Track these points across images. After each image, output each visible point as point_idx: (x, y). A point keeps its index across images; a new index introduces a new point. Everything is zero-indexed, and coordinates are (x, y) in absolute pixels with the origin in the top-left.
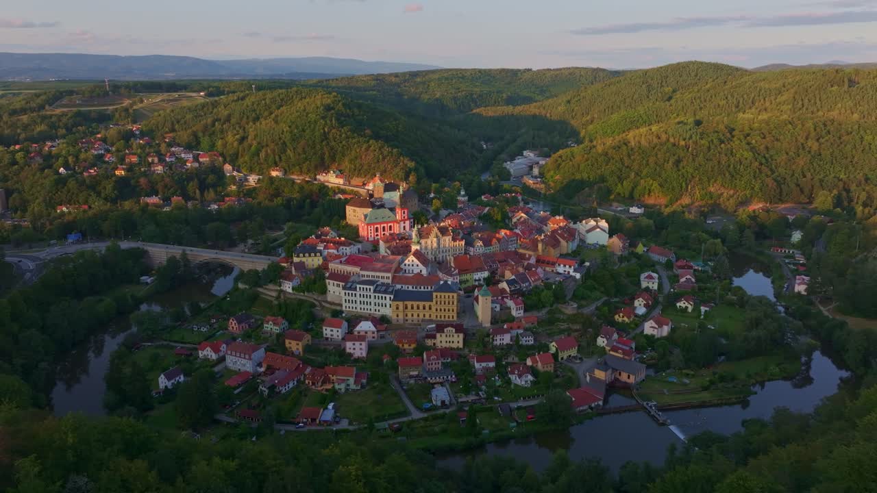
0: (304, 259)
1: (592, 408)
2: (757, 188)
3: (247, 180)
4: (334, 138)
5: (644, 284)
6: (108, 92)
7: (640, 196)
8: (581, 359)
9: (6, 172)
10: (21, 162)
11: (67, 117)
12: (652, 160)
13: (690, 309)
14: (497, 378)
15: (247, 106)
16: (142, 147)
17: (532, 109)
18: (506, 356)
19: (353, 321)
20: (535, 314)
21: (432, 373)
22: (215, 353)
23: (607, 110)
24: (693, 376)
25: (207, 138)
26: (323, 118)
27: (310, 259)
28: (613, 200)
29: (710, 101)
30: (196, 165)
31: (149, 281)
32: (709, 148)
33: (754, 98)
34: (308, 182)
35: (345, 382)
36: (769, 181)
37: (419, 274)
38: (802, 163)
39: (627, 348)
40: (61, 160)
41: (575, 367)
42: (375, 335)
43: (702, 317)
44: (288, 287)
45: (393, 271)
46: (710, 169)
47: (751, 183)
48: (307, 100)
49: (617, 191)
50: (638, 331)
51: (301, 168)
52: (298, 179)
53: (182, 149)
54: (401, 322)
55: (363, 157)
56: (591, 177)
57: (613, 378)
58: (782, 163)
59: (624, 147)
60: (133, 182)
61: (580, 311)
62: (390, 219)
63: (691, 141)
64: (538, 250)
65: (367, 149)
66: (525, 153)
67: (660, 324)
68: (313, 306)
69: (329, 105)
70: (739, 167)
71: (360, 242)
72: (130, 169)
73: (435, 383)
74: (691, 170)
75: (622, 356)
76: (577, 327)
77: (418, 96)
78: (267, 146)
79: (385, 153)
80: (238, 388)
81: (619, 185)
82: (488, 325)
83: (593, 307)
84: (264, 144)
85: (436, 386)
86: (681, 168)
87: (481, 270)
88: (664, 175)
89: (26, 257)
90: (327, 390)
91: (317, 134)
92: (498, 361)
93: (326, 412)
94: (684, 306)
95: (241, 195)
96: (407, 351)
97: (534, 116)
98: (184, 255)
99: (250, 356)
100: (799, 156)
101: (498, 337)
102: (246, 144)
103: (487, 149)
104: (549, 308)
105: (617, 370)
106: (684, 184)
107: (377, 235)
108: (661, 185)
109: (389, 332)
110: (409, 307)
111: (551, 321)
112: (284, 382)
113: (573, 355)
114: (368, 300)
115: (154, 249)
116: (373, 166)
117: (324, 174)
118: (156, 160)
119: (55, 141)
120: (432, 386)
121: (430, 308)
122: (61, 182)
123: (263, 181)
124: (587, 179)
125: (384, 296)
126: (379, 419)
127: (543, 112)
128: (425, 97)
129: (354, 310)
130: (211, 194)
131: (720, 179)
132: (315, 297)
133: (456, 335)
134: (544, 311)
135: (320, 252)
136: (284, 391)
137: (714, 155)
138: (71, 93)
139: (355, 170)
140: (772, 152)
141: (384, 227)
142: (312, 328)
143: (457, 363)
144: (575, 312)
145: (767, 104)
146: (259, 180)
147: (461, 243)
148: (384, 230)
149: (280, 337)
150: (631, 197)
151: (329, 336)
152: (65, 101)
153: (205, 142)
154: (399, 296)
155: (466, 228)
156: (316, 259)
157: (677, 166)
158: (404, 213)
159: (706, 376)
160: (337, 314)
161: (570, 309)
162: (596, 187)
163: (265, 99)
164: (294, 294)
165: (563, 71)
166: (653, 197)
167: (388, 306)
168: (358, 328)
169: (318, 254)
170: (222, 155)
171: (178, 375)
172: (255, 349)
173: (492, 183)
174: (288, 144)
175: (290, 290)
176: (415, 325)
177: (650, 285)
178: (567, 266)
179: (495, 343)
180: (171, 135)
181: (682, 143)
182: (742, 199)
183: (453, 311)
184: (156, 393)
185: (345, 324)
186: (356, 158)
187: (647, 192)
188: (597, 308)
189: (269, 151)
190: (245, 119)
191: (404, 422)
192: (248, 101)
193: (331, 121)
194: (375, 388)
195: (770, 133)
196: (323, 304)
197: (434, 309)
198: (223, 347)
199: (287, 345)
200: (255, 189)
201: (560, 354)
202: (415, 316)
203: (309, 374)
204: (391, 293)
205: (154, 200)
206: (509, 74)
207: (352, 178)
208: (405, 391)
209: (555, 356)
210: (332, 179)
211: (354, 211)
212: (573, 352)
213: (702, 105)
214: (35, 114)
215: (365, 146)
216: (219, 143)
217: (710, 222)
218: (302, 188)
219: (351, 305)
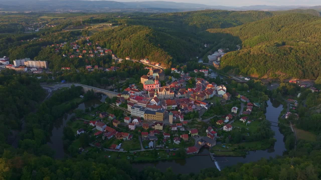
0: (124, 96)
1: (193, 153)
2: (295, 73)
3: (118, 61)
4: (147, 47)
5: (232, 111)
6: (81, 24)
7: (249, 74)
8: (199, 137)
9: (49, 55)
10: (53, 52)
11: (68, 34)
12: (256, 60)
13: (244, 122)
14: (170, 140)
15: (122, 33)
16: (88, 47)
17: (227, 30)
18: (175, 134)
19: (133, 118)
20: (187, 121)
21: (151, 137)
22: (94, 124)
23: (254, 34)
24: (231, 146)
25: (108, 44)
26: (145, 40)
27: (126, 96)
28: (240, 74)
29: (294, 32)
30: (103, 54)
31: (82, 97)
32: (279, 57)
33: (312, 32)
34: (137, 62)
35: (126, 137)
36: (300, 71)
37: (155, 105)
38: (316, 64)
39: (213, 135)
40: (64, 52)
41: (196, 139)
42: (138, 123)
43: (247, 125)
44: (118, 105)
45: (147, 104)
46: (277, 66)
47: (292, 71)
48: (142, 32)
49: (242, 71)
50: (221, 129)
51: (135, 57)
52: (134, 61)
53: (101, 48)
54: (147, 120)
55: (156, 55)
56: (234, 65)
57: (205, 144)
58: (308, 64)
59: (248, 55)
60: (83, 60)
61: (203, 121)
62: (153, 84)
63: (272, 54)
64: (196, 98)
65: (157, 52)
66: (219, 50)
67: (228, 127)
68: (123, 112)
69: (147, 34)
70: (289, 65)
71: (143, 90)
72: (83, 56)
73: (151, 140)
74: (269, 65)
75: (210, 137)
76: (200, 126)
77: (188, 23)
78: (126, 49)
79: (163, 53)
80: (97, 136)
81: (243, 69)
82: (172, 123)
83: (209, 119)
84: (125, 48)
85: (151, 141)
86: (266, 64)
87: (175, 104)
88: (259, 67)
89: (50, 88)
90: (121, 139)
91: (142, 45)
92: (171, 135)
93: (118, 146)
94: (242, 120)
95: (116, 66)
96: (146, 129)
97: (227, 34)
98: (92, 90)
99: (102, 127)
100: (316, 61)
101: (173, 128)
102: (119, 48)
103: (207, 47)
104: (193, 119)
105: (206, 142)
106: (266, 71)
107: (148, 88)
108: (257, 71)
109: (142, 123)
110: (149, 116)
111: (192, 123)
112: (110, 136)
113: (196, 135)
114: (138, 112)
115: (85, 87)
116: (158, 58)
117: (143, 60)
118: (92, 52)
119: (63, 43)
120: (150, 141)
121: (155, 117)
122: (63, 59)
123: (123, 61)
124: (232, 66)
125: (142, 112)
126: (132, 150)
127: (231, 33)
128: (190, 24)
129: (134, 115)
130: (107, 65)
131: (280, 70)
132: (125, 109)
133: (160, 126)
134: (191, 120)
135: (129, 94)
136: (109, 138)
137: (280, 60)
138: (70, 24)
139: (152, 59)
140: (305, 59)
141: (151, 86)
142: (122, 119)
143: (159, 134)
144: (201, 121)
145: (316, 35)
146: (122, 61)
147: (173, 93)
148: (150, 87)
149: (112, 121)
150: (247, 74)
151: (126, 122)
152: (68, 27)
153: (108, 45)
154: (147, 112)
155: (177, 87)
156: (127, 96)
157: (265, 64)
158: (157, 82)
159: (236, 146)
160: (129, 115)
161: (199, 120)
162: (235, 69)
163: (128, 31)
164: (119, 107)
165: (247, 12)
166: (254, 74)
167: (143, 115)
168: (133, 121)
169: (128, 95)
170: (112, 51)
171: (82, 131)
172: (103, 125)
173: (199, 65)
174: (132, 49)
175: (118, 106)
176: (150, 121)
177: (234, 111)
178: (204, 105)
179: (172, 129)
180: (98, 42)
181: (269, 55)
182: (288, 77)
183: (162, 118)
184: (76, 135)
185: (131, 119)
186: (153, 55)
187: (252, 73)
188: (211, 119)
189: (126, 51)
190: (121, 38)
191: (138, 152)
192: (123, 31)
193: (147, 41)
194: (134, 140)
195: (306, 51)
196: (126, 111)
197: (156, 117)
198: (96, 122)
199: (113, 124)
200: (120, 64)
201: (192, 134)
202: (151, 118)
203: (117, 134)
204: (144, 111)
205: (89, 67)
206: (225, 13)
207: (151, 62)
208: (142, 142)
209: (190, 135)
210: (145, 62)
211: (143, 79)
212: (197, 134)
213: (290, 34)
214: (59, 32)
215: (157, 51)
216: (112, 46)
217: (272, 86)
218: (135, 64)
219: (133, 113)
